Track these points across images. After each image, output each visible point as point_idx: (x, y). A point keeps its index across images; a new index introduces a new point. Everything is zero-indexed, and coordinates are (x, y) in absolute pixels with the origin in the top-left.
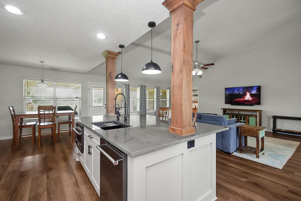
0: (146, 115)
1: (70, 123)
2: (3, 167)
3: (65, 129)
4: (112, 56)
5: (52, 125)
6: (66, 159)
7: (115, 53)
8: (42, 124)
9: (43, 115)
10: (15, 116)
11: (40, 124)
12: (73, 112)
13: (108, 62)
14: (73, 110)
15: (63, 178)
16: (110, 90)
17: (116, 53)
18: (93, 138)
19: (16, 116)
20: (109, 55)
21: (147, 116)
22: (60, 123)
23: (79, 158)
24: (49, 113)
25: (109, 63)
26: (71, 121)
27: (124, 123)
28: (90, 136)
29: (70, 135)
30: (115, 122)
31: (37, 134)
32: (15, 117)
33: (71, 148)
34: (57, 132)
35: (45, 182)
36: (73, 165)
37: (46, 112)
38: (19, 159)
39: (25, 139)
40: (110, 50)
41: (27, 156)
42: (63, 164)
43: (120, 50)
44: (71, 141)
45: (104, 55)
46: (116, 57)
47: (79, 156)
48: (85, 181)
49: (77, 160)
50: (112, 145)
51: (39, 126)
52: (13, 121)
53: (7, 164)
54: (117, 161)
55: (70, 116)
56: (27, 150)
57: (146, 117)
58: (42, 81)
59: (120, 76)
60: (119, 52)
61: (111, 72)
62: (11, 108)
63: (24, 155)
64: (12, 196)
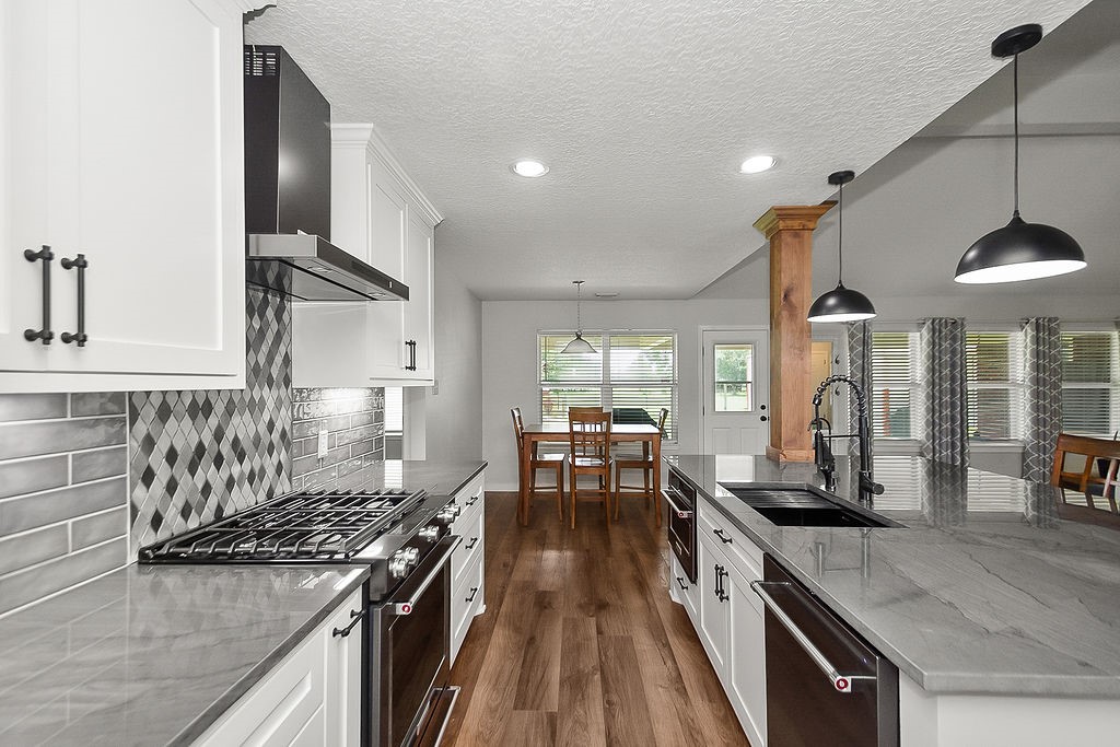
0: (964, 470)
1: (647, 465)
2: (504, 565)
3: (633, 483)
4: (796, 224)
5: (600, 466)
6: (642, 586)
7: (810, 208)
8: (578, 462)
9: (581, 438)
10: (523, 434)
11: (574, 461)
12: (657, 431)
13: (780, 251)
14: (654, 424)
15: (638, 647)
16: (786, 359)
17: (813, 208)
18: (731, 541)
19: (526, 437)
20: (782, 225)
21: (972, 473)
22: (621, 465)
23: (681, 596)
24: (593, 430)
25: (783, 254)
26: (651, 459)
27: (855, 502)
28: (721, 532)
29: (647, 507)
30: (812, 492)
31: (567, 489)
32: (523, 437)
33: (653, 550)
34: (613, 490)
35: (594, 644)
36: (665, 616)
37: (587, 428)
38: (533, 554)
39: (541, 498)
40: (789, 204)
41: (548, 548)
42: (635, 602)
43: (832, 191)
44: (652, 528)
45: (762, 226)
46: (811, 226)
47: (683, 588)
48: (706, 686)
49: (676, 599)
50: (815, 596)
51: (573, 466)
52: (521, 449)
53: (510, 560)
54: (849, 679)
55: (646, 444)
56: (546, 532)
57: (964, 477)
58: (579, 337)
59: (832, 301)
60: (825, 203)
61: (792, 289)
62: (516, 415)
63: (543, 544)
64: (526, 653)
